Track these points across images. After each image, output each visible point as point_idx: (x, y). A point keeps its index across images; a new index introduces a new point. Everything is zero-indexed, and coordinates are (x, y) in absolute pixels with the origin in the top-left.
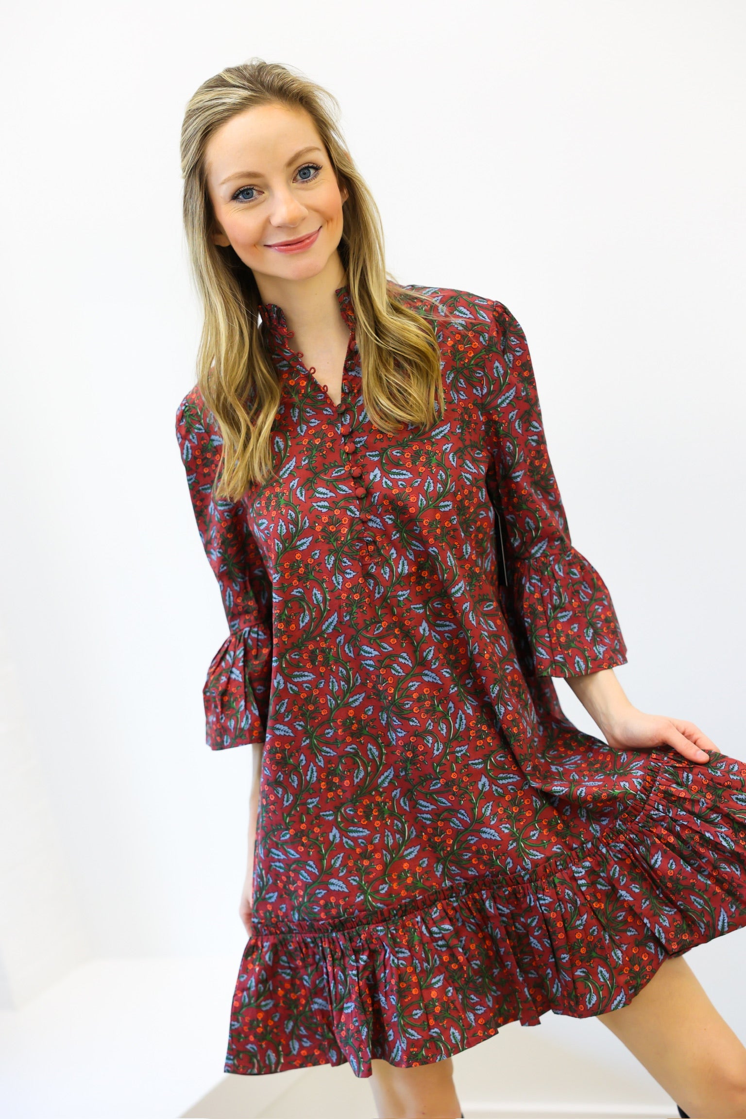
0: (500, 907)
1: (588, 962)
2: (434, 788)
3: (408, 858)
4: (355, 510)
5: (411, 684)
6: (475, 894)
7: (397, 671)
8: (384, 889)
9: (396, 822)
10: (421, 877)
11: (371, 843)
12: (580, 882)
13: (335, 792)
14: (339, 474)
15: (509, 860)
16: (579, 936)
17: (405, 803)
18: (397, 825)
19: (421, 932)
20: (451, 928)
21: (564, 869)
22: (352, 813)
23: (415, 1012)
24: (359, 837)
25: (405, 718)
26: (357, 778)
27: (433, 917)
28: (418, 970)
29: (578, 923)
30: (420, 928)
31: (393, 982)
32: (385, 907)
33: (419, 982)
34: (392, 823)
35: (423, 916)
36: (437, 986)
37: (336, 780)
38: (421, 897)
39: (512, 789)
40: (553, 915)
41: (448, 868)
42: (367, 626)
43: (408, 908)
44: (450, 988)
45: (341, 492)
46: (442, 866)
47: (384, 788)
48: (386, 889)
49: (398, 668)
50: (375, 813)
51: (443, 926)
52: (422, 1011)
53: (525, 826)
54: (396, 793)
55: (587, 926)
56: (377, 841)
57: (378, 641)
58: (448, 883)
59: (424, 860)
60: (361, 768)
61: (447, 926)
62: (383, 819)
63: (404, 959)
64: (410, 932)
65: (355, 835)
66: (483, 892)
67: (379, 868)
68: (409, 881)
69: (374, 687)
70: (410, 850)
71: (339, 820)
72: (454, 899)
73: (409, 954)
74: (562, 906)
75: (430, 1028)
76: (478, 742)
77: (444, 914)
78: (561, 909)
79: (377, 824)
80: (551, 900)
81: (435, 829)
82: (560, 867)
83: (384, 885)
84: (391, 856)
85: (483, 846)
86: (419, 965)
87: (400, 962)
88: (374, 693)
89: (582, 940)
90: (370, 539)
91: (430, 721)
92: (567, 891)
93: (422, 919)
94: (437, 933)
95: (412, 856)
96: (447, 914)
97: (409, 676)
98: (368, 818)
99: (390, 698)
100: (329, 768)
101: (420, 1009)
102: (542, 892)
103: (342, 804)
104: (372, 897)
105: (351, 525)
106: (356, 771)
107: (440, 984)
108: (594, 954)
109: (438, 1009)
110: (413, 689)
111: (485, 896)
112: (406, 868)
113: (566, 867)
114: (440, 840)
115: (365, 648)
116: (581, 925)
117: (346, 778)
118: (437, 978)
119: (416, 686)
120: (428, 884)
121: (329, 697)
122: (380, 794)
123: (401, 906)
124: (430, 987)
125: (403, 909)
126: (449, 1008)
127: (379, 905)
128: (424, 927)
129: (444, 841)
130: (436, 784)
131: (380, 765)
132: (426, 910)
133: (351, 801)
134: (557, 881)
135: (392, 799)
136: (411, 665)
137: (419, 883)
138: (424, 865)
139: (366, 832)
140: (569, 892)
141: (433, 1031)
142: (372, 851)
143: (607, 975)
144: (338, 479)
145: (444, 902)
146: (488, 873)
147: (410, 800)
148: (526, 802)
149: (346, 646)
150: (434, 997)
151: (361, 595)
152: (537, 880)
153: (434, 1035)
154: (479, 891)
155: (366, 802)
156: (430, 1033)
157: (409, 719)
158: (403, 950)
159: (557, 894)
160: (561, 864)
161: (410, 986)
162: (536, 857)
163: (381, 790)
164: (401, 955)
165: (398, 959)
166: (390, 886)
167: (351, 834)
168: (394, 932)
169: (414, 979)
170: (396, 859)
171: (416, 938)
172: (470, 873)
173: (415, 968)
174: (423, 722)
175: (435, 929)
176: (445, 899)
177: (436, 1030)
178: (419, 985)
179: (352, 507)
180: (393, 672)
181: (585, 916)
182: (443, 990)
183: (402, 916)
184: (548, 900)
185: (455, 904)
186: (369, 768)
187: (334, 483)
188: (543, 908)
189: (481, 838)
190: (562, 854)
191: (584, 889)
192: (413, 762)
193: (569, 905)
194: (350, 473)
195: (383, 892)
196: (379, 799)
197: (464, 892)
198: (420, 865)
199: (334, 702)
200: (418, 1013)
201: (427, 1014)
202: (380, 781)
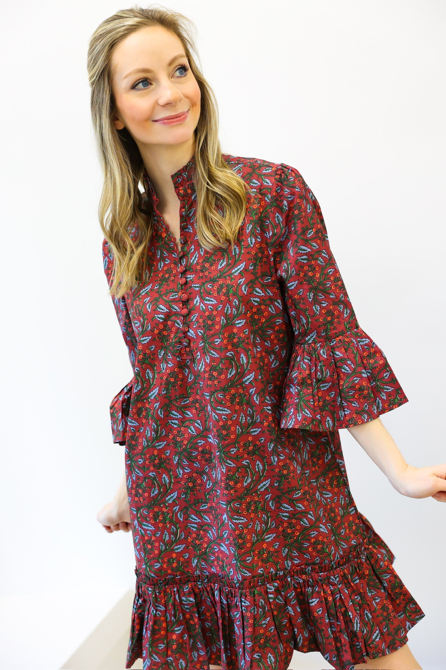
0: (222, 598)
1: (263, 649)
2: (202, 508)
3: (177, 551)
4: (180, 323)
5: (199, 441)
6: (212, 584)
7: (192, 431)
8: (157, 566)
9: (173, 527)
10: (182, 565)
11: (155, 536)
12: (270, 596)
13: (139, 498)
14: (174, 297)
15: (231, 570)
16: (262, 631)
17: (181, 516)
18: (173, 529)
19: (175, 598)
20: (194, 601)
21: (262, 585)
22: (146, 513)
23: (160, 645)
24: (148, 530)
25: (192, 461)
26: (153, 493)
27: (185, 591)
28: (169, 619)
29: (263, 622)
30: (175, 595)
31: (151, 623)
32: (156, 578)
33: (167, 627)
34: (170, 527)
35: (179, 588)
36: (177, 633)
37: (140, 491)
38: (179, 577)
39: (241, 527)
40: (248, 614)
41: (200, 562)
42: (177, 399)
43: (170, 582)
44: (186, 635)
45: (173, 310)
46: (196, 560)
47: (169, 504)
48: (158, 566)
49: (193, 429)
50: (161, 518)
51: (189, 598)
52: (164, 646)
53: (245, 553)
54: (177, 508)
55: (268, 625)
56: (158, 535)
57: (183, 409)
58: (198, 572)
59: (187, 554)
60: (157, 488)
61: (192, 599)
62: (165, 523)
63: (160, 611)
64: (168, 596)
65: (146, 528)
66: (216, 585)
67: (156, 552)
68: (175, 565)
69: (173, 438)
70: (178, 546)
71: (139, 516)
72: (200, 583)
73: (164, 609)
74: (256, 609)
75: (167, 656)
76: (225, 491)
77: (192, 591)
78: (254, 611)
79: (161, 525)
80: (249, 604)
81: (198, 535)
82: (260, 583)
83: (158, 564)
84: (166, 547)
85: (220, 555)
86: (169, 617)
87: (158, 612)
88: (173, 443)
89: (264, 634)
90: (186, 344)
91: (207, 467)
92: (261, 600)
93: (178, 590)
94: (185, 601)
95: (179, 550)
96: (194, 591)
97: (199, 436)
98: (155, 520)
99: (184, 447)
100: (138, 483)
101: (164, 644)
102: (244, 597)
103: (142, 507)
104: (149, 568)
105: (176, 333)
106: (153, 489)
107: (179, 632)
108: (268, 645)
109: (174, 647)
110: (200, 444)
111: (216, 588)
112: (174, 557)
113: (263, 584)
114: (199, 543)
115: (174, 412)
116: (265, 624)
117: (146, 491)
118: (179, 628)
119: (202, 443)
120: (186, 570)
121: (144, 439)
122: (166, 507)
123: (165, 579)
124: (173, 632)
125: (167, 581)
126: (182, 647)
127: (152, 575)
128: (177, 596)
129: (201, 544)
130: (205, 506)
131: (169, 489)
132: (181, 585)
133: (147, 507)
134: (256, 592)
135: (173, 512)
136: (202, 429)
137: (180, 568)
138: (186, 557)
139: (153, 528)
140: (263, 601)
141: (169, 658)
142: (154, 541)
143: (273, 660)
144: (173, 301)
145: (193, 583)
146: (220, 574)
147: (184, 514)
148: (248, 537)
149: (159, 411)
150: (174, 639)
151: (175, 379)
152: (243, 589)
153: (169, 661)
154: (214, 583)
155: (156, 510)
156: (167, 659)
157: (194, 462)
158: (161, 606)
159: (254, 601)
160: (261, 582)
161: (160, 629)
162: (246, 575)
163: (167, 505)
164: (159, 608)
165: (156, 610)
166: (161, 565)
167: (144, 527)
168: (158, 594)
169: (164, 625)
170: (168, 550)
171: (171, 601)
172: (212, 570)
173: (166, 618)
174: (203, 466)
175: (184, 598)
176: (194, 582)
177: (171, 658)
178: (166, 630)
179: (178, 321)
180: (190, 431)
181: (269, 619)
182: (181, 636)
183: (165, 585)
184: (248, 604)
185: (200, 587)
186: (162, 490)
187: (170, 303)
188: (243, 608)
189: (220, 549)
190: (263, 575)
191: (271, 600)
192: (192, 489)
193: (260, 610)
194: (180, 298)
195: (157, 567)
196: (165, 510)
197: (206, 581)
198: (183, 557)
199: (146, 443)
200: (162, 646)
201: (167, 647)
202: (167, 499)
